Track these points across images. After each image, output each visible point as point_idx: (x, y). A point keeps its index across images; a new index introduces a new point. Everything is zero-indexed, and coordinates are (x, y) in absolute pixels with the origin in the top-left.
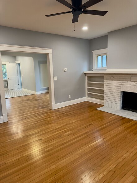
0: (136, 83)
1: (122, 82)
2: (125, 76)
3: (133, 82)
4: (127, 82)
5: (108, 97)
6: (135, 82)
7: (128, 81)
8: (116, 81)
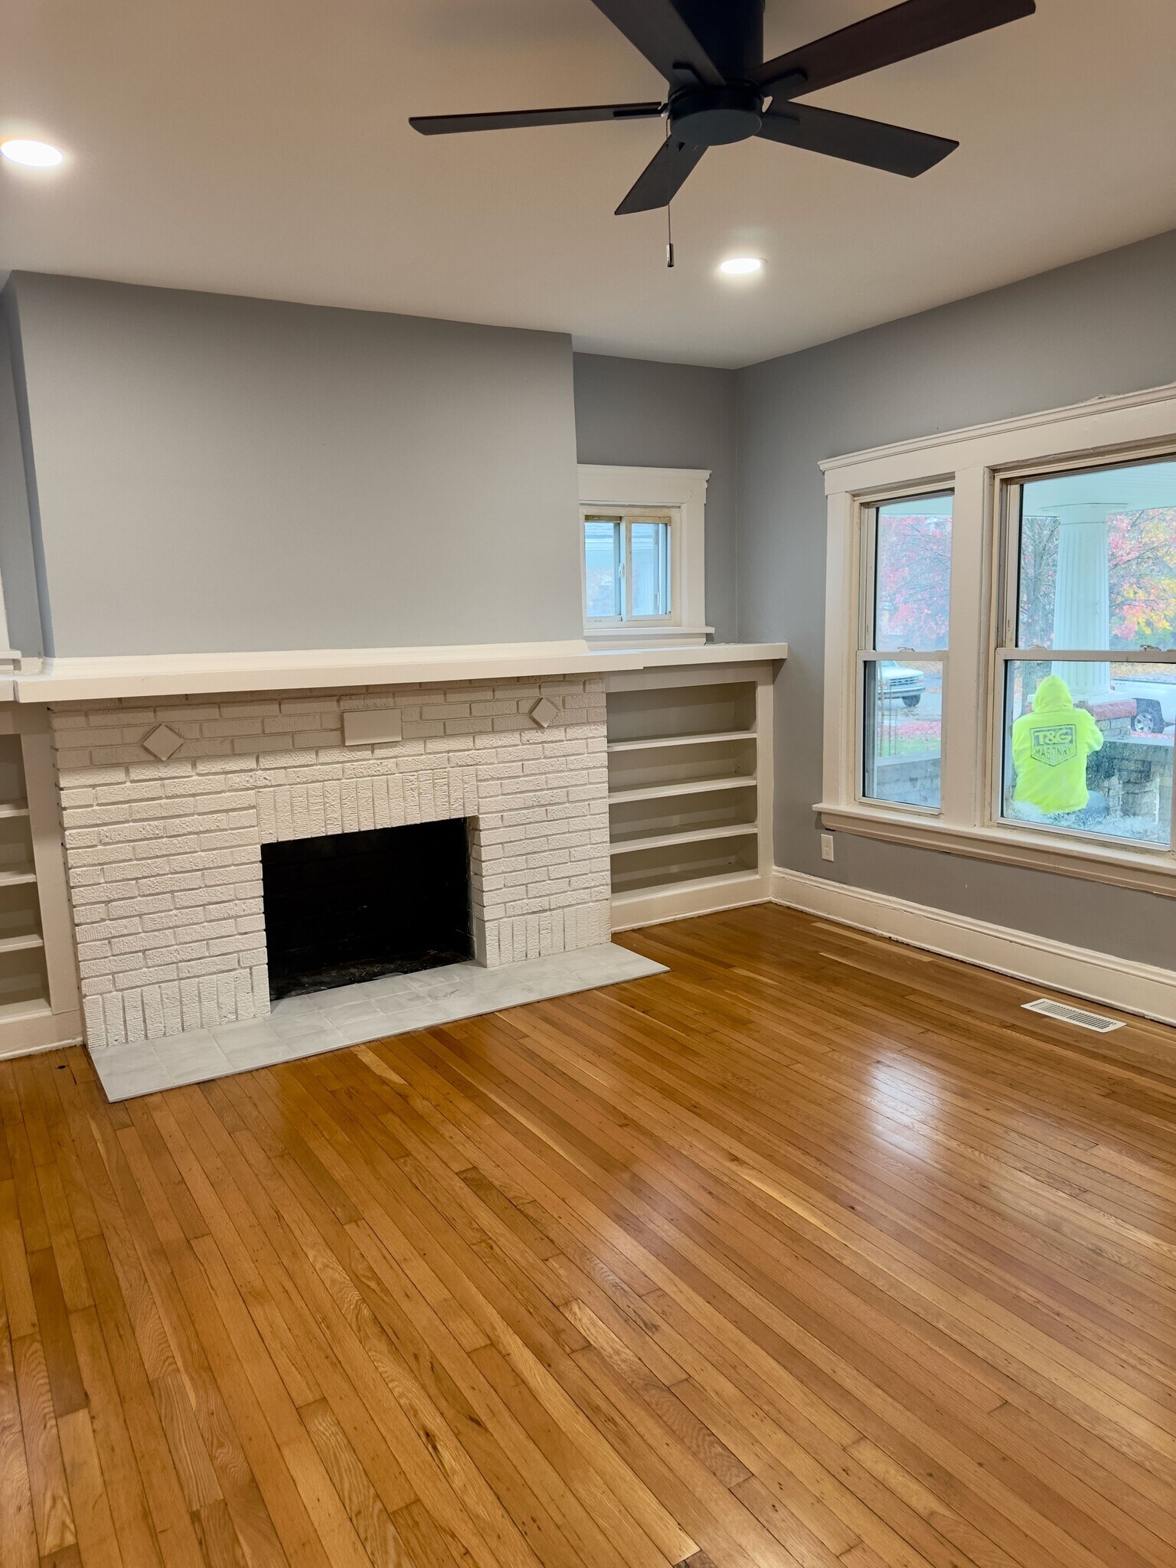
0: (379, 753)
1: (265, 762)
2: (287, 707)
3: (359, 754)
4: (308, 758)
5: (135, 943)
6: (373, 747)
7: (317, 750)
8: (202, 768)
